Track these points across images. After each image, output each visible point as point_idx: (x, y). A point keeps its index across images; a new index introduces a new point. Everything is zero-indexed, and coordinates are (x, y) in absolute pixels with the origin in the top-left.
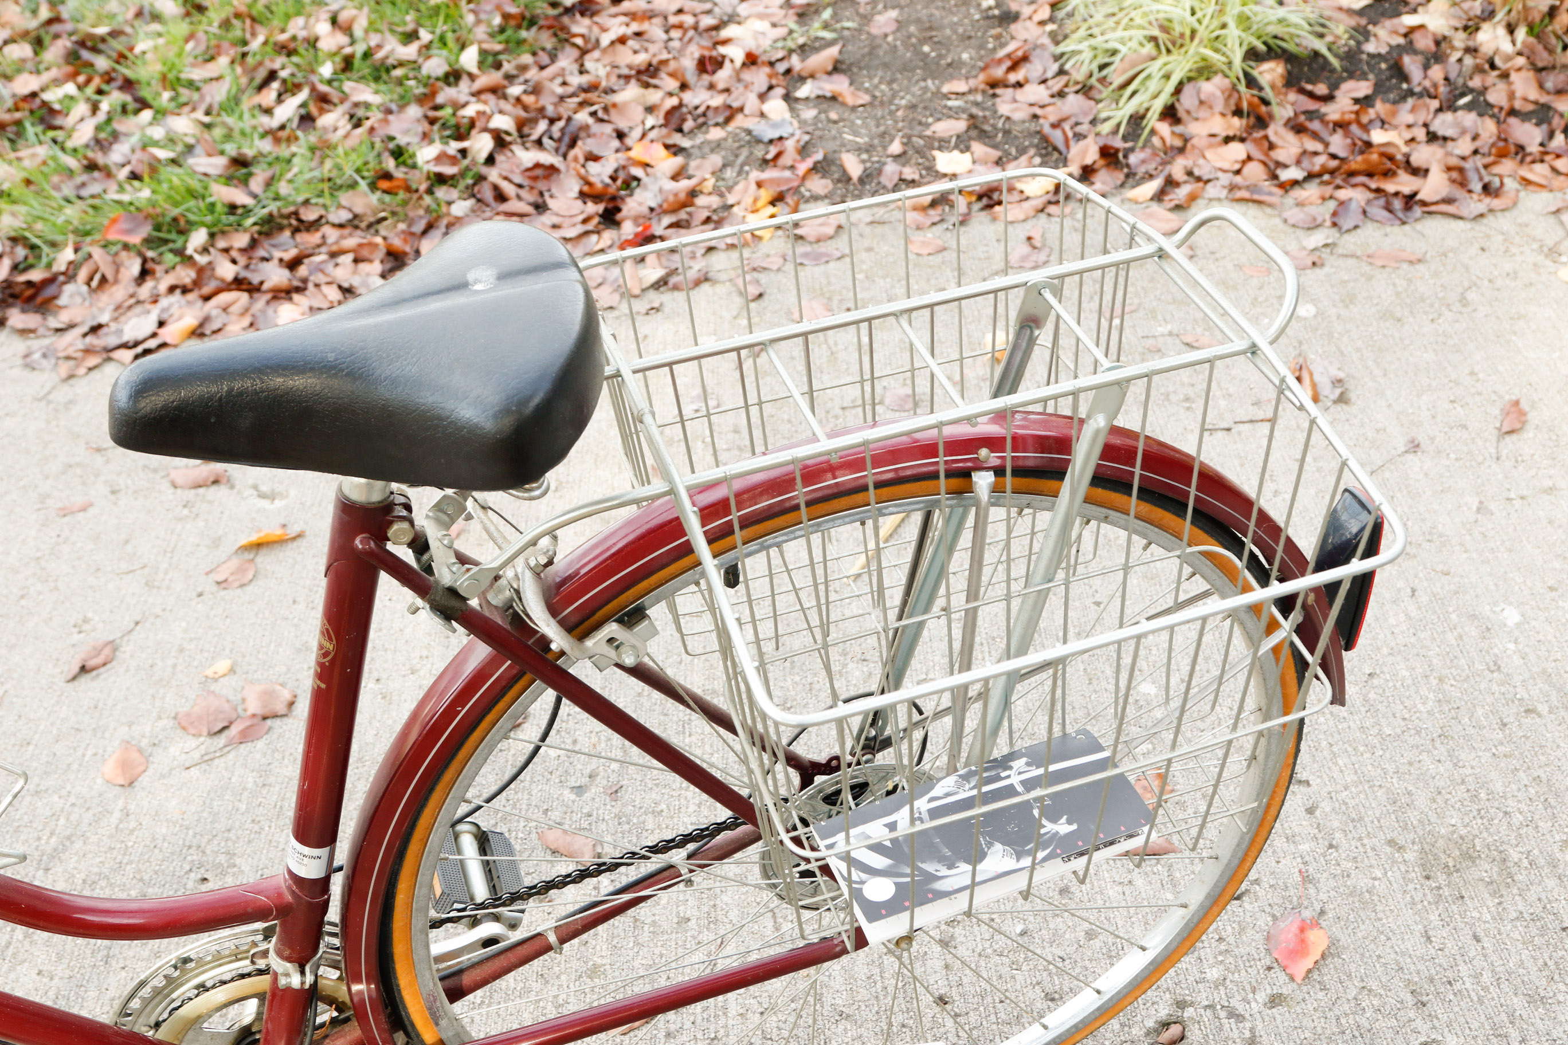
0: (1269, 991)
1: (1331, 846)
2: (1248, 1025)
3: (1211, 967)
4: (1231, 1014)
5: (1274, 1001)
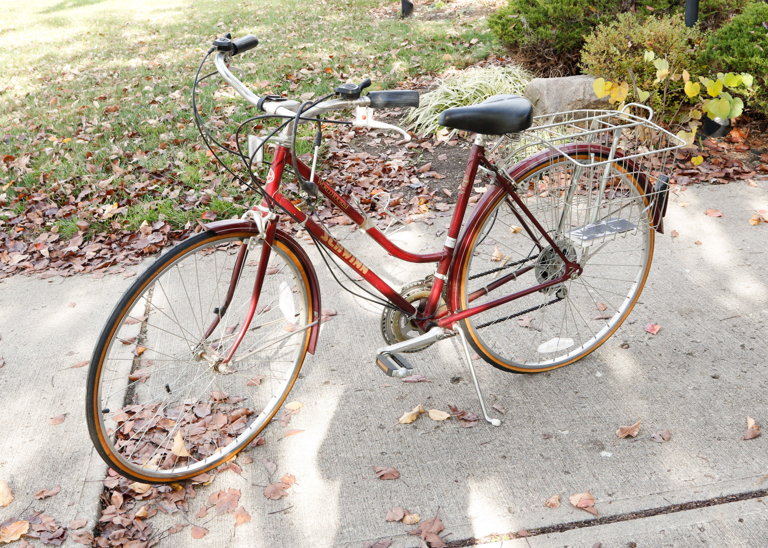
0: (647, 337)
2: (645, 343)
4: (640, 341)
5: (650, 339)
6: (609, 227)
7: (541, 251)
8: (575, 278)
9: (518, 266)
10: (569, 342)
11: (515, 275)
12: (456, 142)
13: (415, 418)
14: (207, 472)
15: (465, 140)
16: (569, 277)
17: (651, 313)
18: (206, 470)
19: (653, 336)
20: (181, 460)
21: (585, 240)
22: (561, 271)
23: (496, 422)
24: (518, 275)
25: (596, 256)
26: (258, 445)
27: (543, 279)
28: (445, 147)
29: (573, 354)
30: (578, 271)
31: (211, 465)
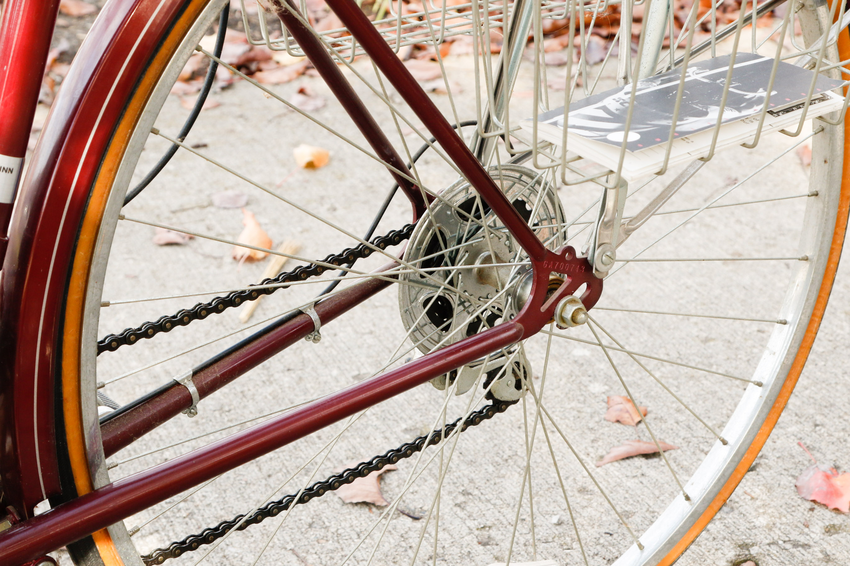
0: (821, 524)
1: (816, 425)
2: (817, 549)
3: (757, 517)
4: (796, 545)
5: (831, 530)
6: (719, 89)
7: (419, 210)
8: (574, 320)
9: (329, 276)
11: (314, 316)
16: (549, 316)
17: (808, 427)
19: (838, 520)
21: (633, 147)
22: (512, 293)
24: (326, 318)
25: (655, 221)
27: (432, 330)
30: (582, 290)
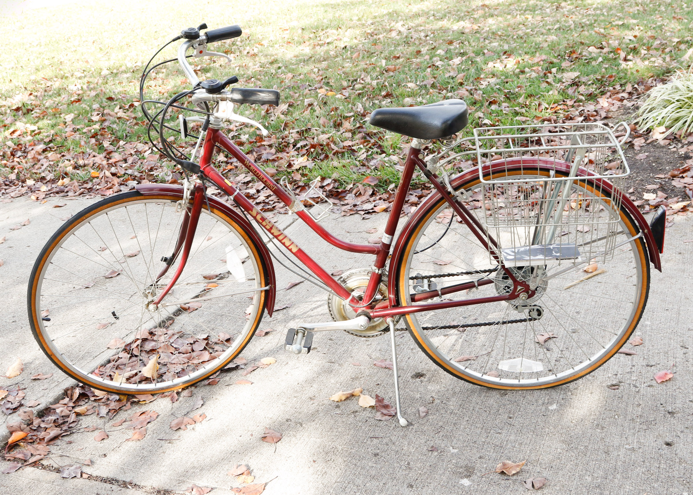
2: (638, 389)
3: (634, 377)
4: (635, 386)
5: (649, 386)
6: (551, 252)
10: (538, 367)
11: (476, 284)
12: (667, 142)
13: (343, 398)
14: (153, 395)
15: (680, 141)
16: (518, 296)
18: (153, 393)
19: (655, 384)
20: (147, 380)
23: (403, 422)
26: (209, 384)
28: (655, 146)
29: (542, 380)
31: (162, 389)
